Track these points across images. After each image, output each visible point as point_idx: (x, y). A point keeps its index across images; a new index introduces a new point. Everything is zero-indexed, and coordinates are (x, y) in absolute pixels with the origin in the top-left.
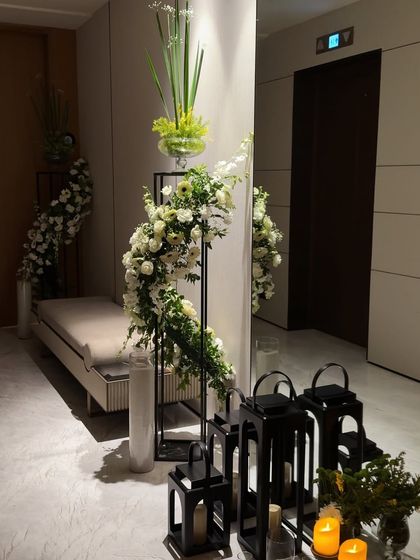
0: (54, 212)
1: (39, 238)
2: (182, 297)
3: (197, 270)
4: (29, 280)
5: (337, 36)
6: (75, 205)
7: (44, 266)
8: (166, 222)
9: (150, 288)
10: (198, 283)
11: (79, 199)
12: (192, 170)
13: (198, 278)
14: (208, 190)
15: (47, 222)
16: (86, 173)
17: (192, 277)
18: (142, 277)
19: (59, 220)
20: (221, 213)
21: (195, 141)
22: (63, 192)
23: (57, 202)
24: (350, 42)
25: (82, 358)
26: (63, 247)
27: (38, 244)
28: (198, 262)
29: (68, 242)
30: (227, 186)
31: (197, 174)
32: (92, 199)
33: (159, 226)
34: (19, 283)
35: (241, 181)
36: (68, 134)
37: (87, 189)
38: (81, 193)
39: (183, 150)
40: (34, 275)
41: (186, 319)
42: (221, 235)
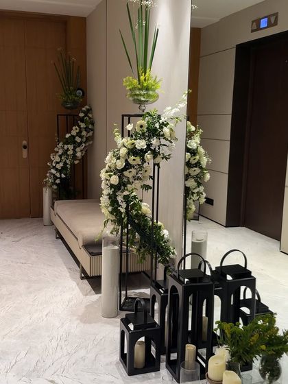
0: (67, 142)
1: (58, 159)
2: (141, 201)
3: (150, 183)
4: (51, 186)
5: (266, 19)
6: (81, 137)
7: (61, 178)
8: (128, 149)
9: (117, 194)
10: (150, 191)
11: (84, 133)
12: (148, 113)
13: (150, 188)
14: (158, 127)
15: (63, 148)
16: (90, 115)
17: (147, 187)
18: (112, 186)
19: (71, 147)
20: (167, 143)
21: (151, 92)
22: (74, 128)
23: (70, 135)
24: (276, 23)
25: (77, 239)
26: (73, 165)
27: (57, 163)
28: (151, 177)
29: (76, 162)
30: (171, 125)
31: (151, 116)
32: (93, 134)
33: (123, 151)
34: (44, 189)
35: (181, 121)
36: (79, 89)
37: (90, 127)
38: (86, 129)
39: (143, 99)
40: (54, 183)
41: (144, 216)
42: (167, 159)
